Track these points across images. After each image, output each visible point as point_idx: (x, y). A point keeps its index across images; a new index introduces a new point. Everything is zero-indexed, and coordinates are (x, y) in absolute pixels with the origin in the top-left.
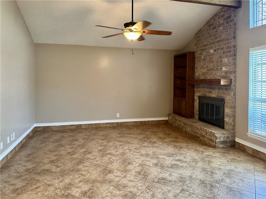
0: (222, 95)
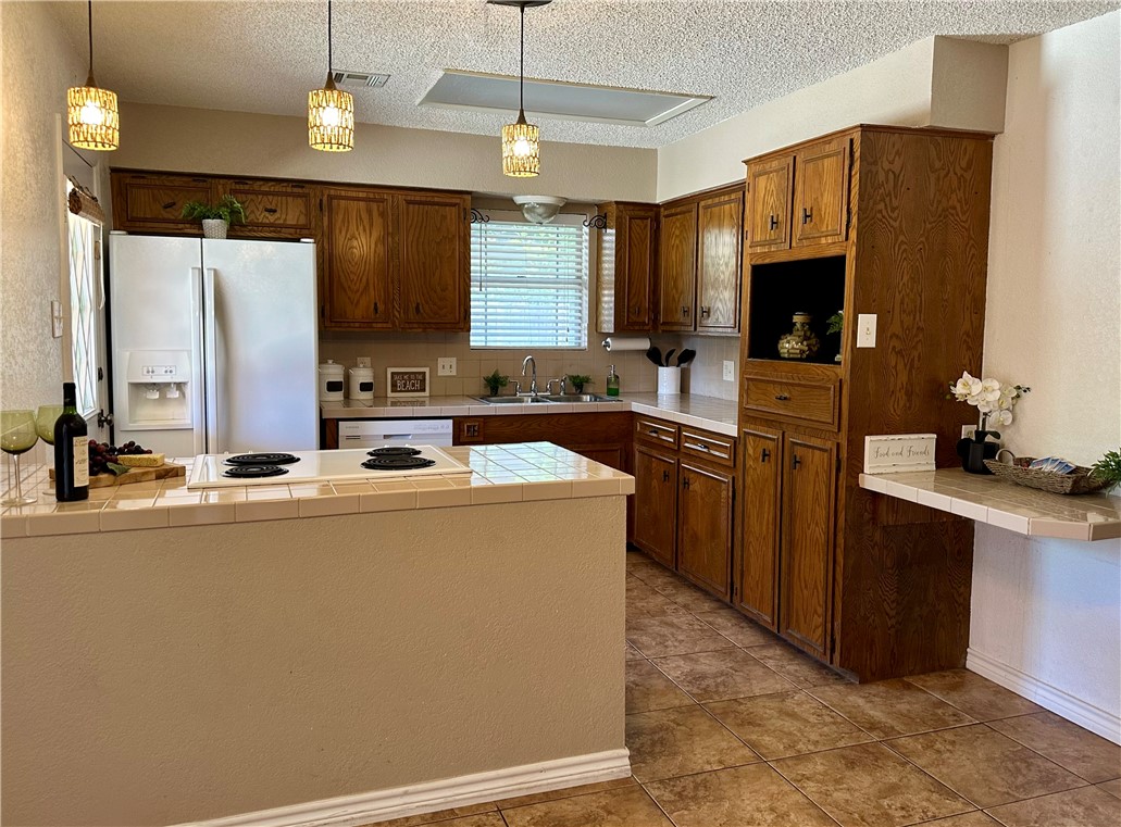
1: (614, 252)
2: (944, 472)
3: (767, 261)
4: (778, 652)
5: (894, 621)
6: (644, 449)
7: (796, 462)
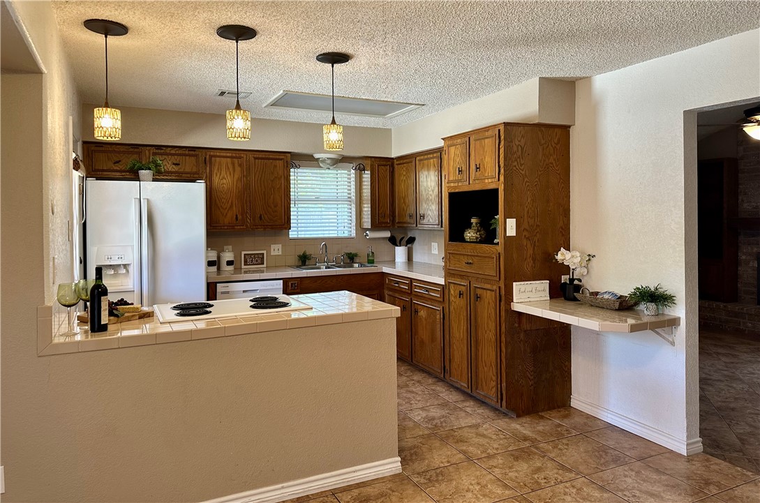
1: (370, 183)
2: (554, 300)
3: (457, 191)
4: (472, 403)
5: (532, 382)
6: (391, 293)
7: (478, 297)
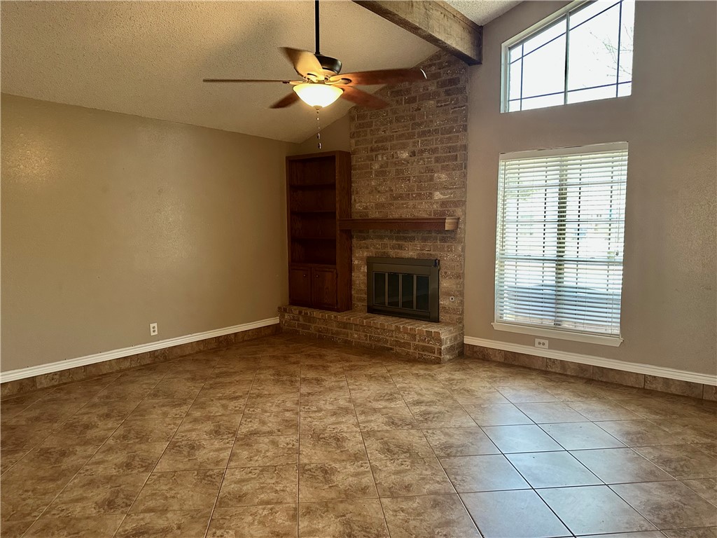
0: (433, 253)
